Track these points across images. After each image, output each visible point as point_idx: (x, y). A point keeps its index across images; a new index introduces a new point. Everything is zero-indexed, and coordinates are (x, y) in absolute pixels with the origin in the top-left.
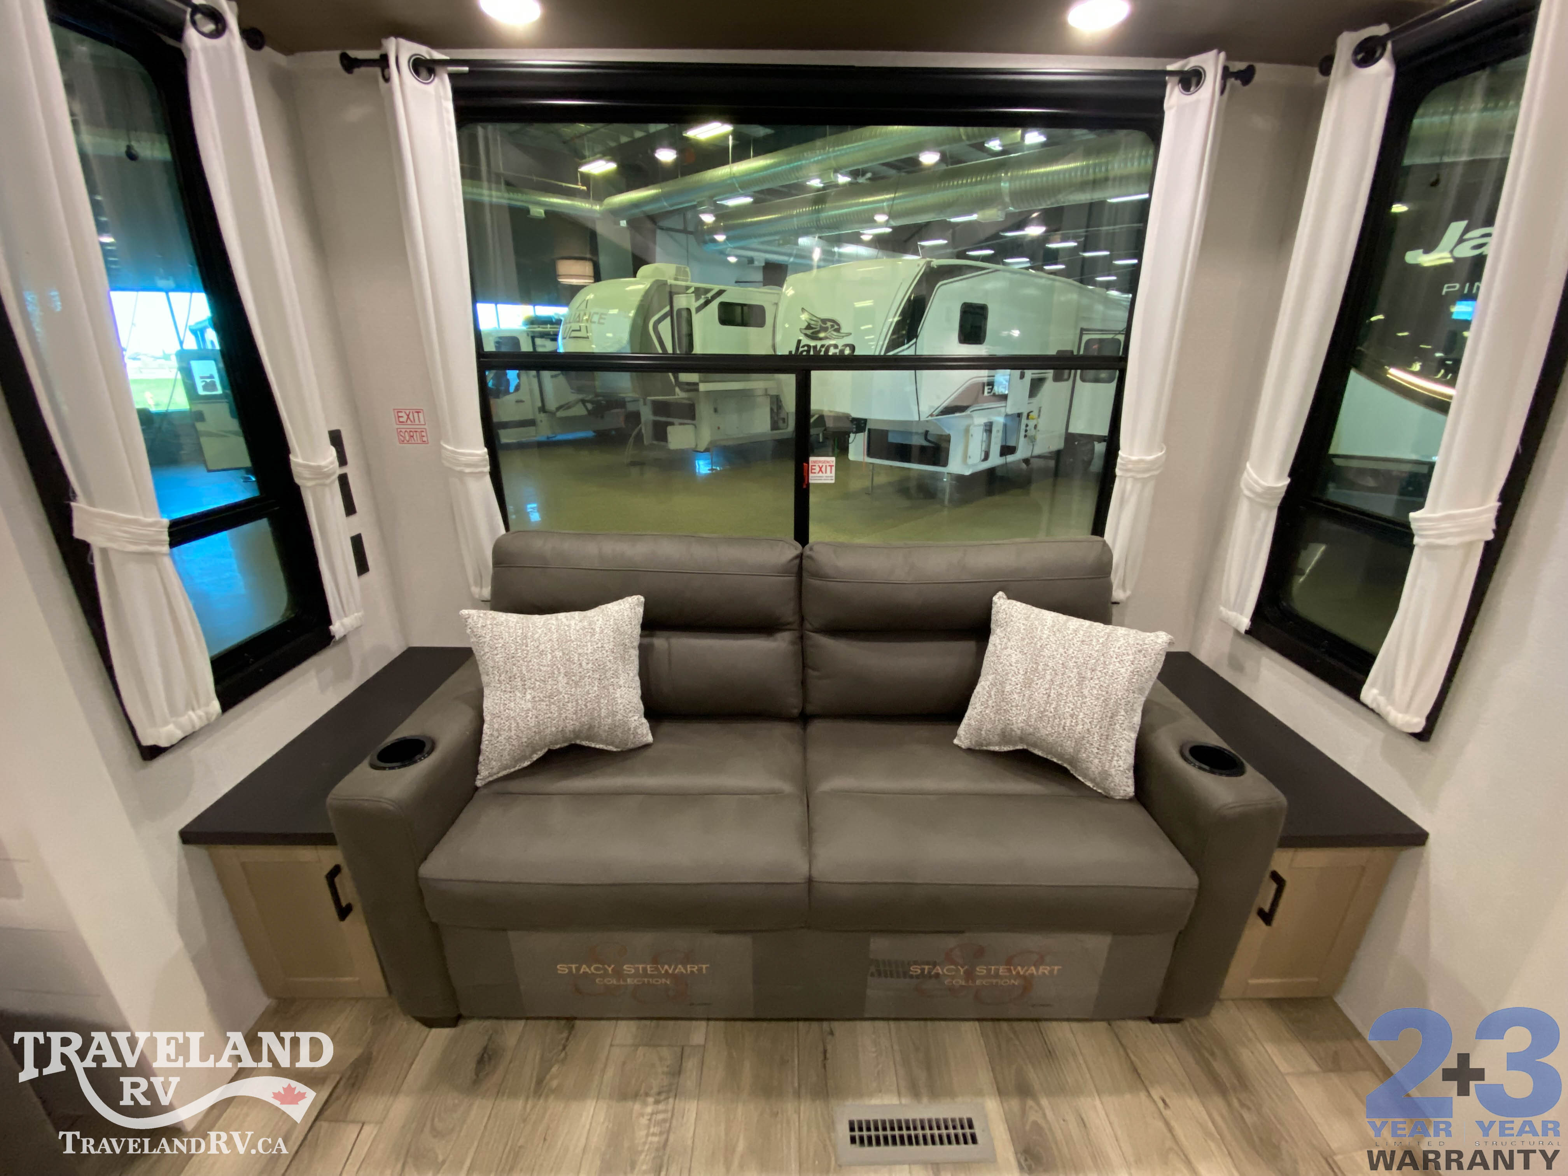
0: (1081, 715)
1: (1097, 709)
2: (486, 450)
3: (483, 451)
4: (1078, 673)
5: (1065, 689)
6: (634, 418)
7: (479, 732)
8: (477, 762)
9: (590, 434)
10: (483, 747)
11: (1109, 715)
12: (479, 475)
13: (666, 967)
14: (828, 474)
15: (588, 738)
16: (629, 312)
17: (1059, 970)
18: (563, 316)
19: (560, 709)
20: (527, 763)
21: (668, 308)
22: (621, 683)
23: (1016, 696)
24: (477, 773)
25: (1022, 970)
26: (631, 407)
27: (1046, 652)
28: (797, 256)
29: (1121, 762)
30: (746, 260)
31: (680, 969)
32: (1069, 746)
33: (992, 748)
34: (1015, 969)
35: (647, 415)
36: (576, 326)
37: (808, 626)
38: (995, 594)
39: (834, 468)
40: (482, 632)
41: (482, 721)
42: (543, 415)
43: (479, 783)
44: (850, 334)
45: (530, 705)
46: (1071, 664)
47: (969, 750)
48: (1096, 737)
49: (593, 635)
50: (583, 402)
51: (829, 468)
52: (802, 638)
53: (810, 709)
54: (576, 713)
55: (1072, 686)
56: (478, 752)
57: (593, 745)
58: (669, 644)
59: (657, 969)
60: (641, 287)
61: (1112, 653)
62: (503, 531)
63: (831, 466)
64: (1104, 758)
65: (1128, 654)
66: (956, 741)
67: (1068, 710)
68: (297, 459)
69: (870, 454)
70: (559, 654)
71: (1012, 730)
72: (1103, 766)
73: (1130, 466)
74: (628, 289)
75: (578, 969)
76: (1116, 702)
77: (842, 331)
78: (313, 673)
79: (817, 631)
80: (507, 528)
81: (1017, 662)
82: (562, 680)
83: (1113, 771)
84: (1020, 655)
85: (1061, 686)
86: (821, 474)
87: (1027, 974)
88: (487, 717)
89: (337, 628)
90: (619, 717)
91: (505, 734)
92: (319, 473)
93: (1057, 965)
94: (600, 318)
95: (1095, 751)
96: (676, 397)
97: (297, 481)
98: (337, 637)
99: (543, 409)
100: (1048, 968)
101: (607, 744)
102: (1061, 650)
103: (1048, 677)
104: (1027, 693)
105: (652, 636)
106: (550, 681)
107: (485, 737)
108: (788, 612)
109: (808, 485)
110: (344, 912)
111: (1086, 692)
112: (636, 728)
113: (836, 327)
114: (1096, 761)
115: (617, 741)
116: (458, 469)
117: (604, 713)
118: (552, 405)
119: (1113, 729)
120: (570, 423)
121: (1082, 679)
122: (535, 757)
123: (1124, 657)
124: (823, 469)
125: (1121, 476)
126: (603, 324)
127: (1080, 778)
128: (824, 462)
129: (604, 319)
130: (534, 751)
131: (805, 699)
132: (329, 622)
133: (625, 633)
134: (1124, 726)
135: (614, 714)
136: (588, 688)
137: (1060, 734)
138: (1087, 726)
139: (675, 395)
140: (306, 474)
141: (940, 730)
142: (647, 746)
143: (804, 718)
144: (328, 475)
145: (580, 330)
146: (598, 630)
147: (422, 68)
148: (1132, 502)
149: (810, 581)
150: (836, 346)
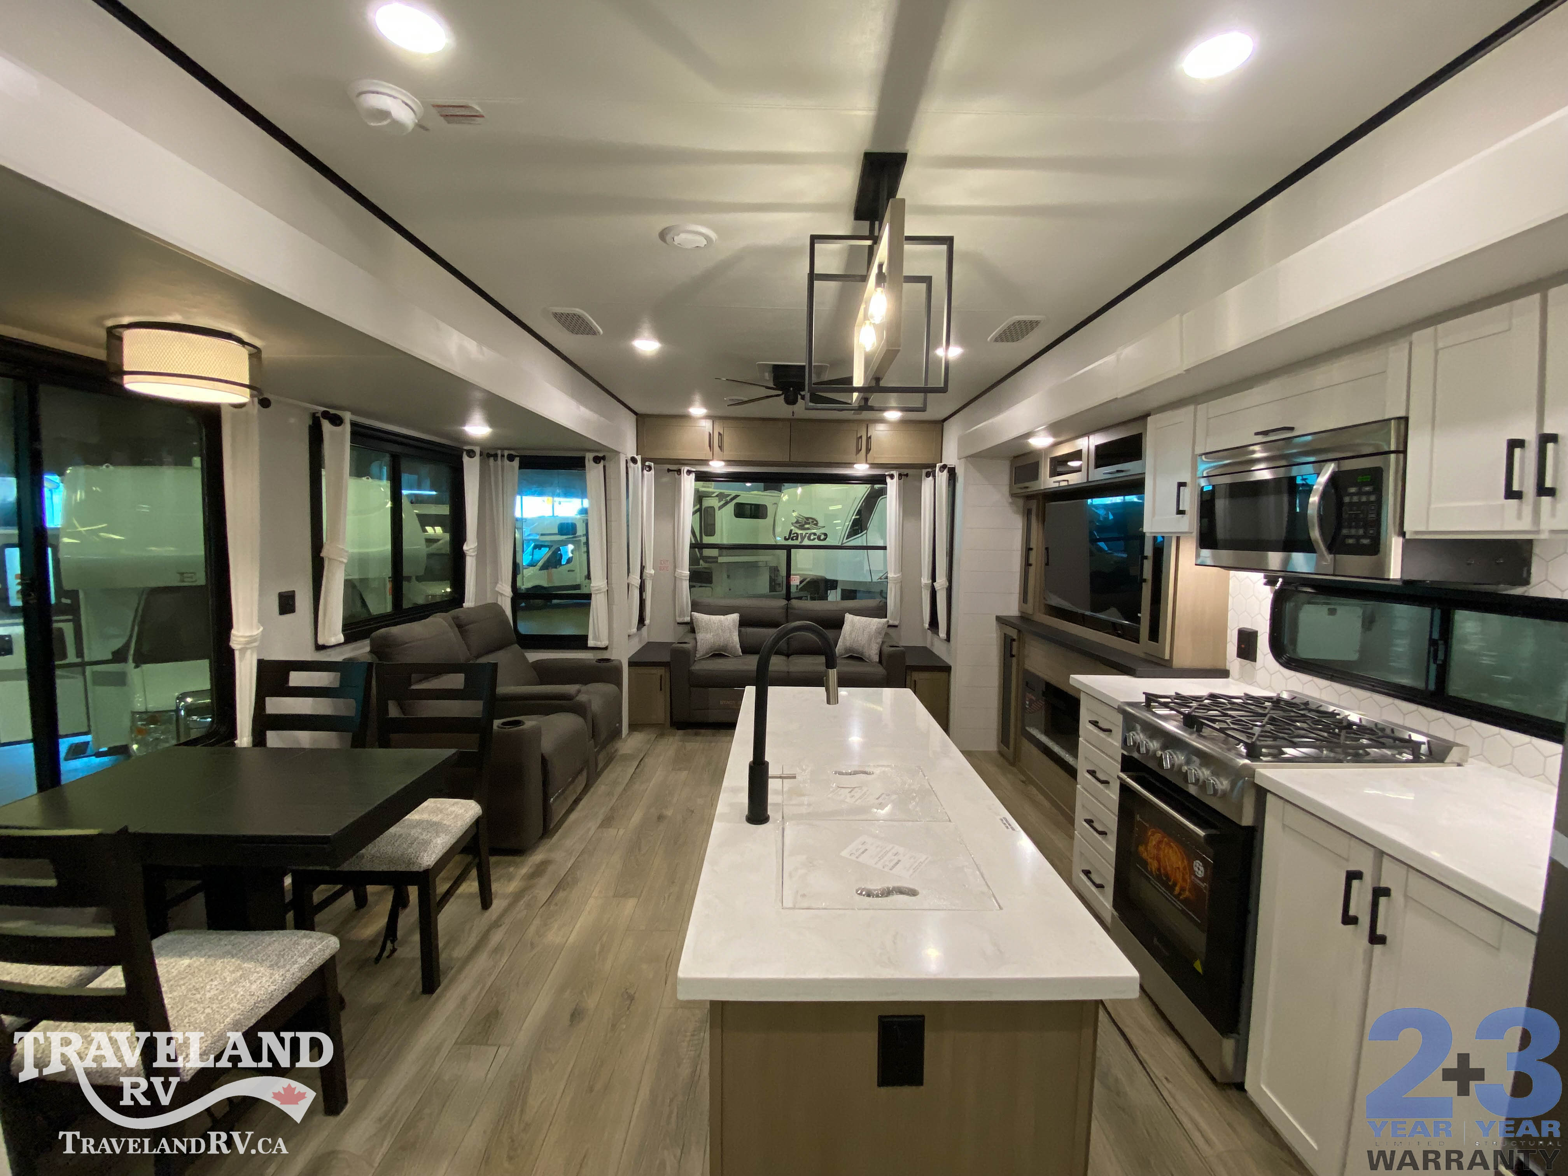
0: (862, 641)
1: (866, 639)
4: (863, 629)
7: (696, 645)
8: (697, 651)
10: (698, 649)
11: (869, 640)
12: (685, 580)
15: (723, 651)
20: (709, 655)
22: (733, 636)
23: (847, 638)
24: (697, 654)
27: (855, 626)
29: (874, 652)
32: (859, 649)
33: (844, 656)
38: (845, 614)
40: (699, 618)
43: (698, 656)
44: (823, 527)
45: (708, 639)
46: (861, 627)
48: (866, 646)
49: (723, 621)
53: (790, 652)
54: (720, 641)
55: (861, 633)
57: (727, 653)
58: (746, 630)
61: (871, 624)
64: (869, 651)
65: (876, 624)
67: (858, 640)
68: (647, 571)
70: (716, 624)
71: (846, 648)
72: (869, 654)
76: (871, 637)
77: (819, 525)
81: (848, 629)
82: (717, 631)
83: (871, 655)
84: (849, 627)
85: (859, 633)
88: (698, 642)
90: (733, 645)
91: (703, 645)
95: (866, 650)
101: (730, 653)
102: (859, 625)
103: (856, 632)
104: (850, 636)
105: (743, 626)
106: (715, 631)
107: (698, 646)
108: (783, 621)
110: (661, 690)
111: (863, 635)
112: (737, 649)
113: (815, 522)
114: (867, 652)
115: (733, 652)
117: (728, 643)
119: (871, 643)
121: (864, 631)
127: (866, 660)
130: (711, 652)
131: (788, 649)
132: (645, 620)
133: (733, 622)
134: (874, 642)
135: (731, 644)
136: (723, 636)
137: (856, 646)
138: (864, 644)
140: (648, 575)
142: (740, 654)
143: (788, 655)
146: (725, 620)
147: (689, 472)
148: (893, 589)
149: (790, 611)
150: (815, 534)
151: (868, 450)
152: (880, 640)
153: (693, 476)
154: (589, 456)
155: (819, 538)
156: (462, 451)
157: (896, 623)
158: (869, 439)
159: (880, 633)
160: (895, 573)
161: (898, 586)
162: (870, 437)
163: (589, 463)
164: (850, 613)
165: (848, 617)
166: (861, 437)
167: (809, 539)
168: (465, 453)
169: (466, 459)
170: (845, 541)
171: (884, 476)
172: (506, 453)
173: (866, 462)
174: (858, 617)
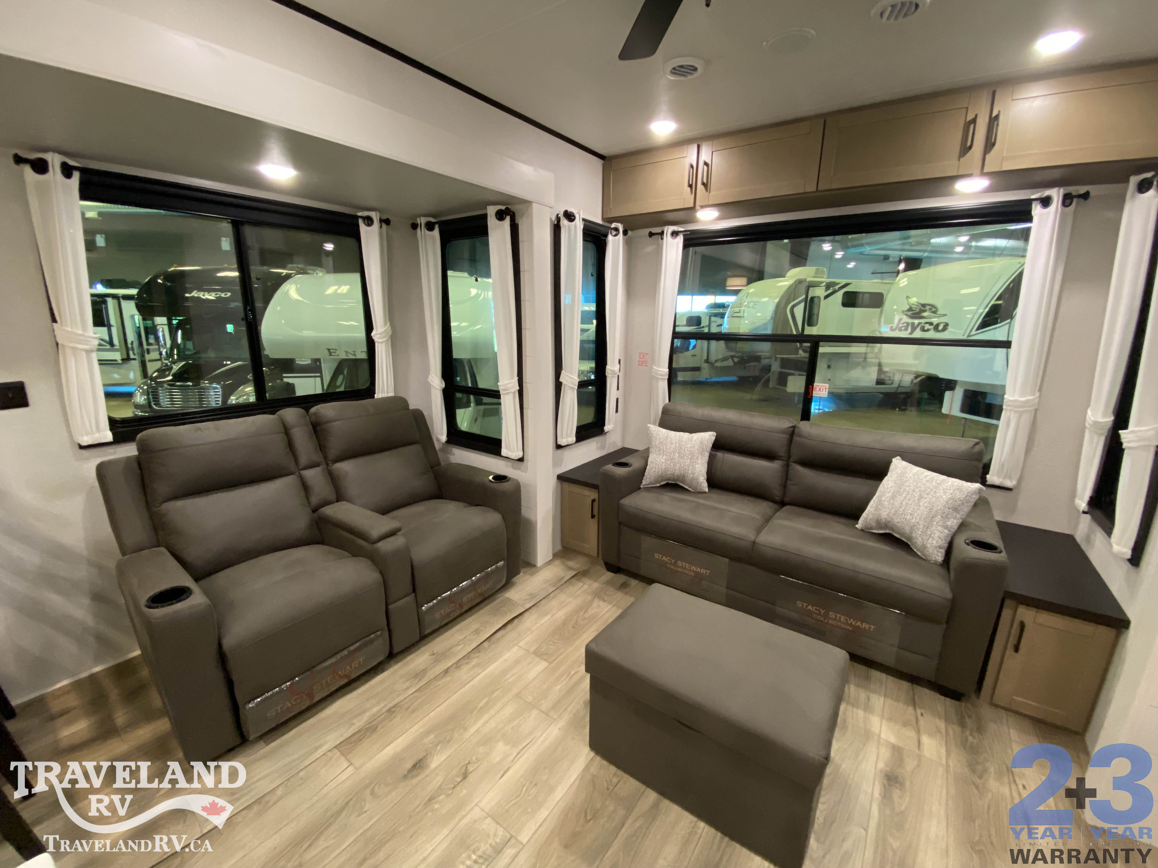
0: (916, 515)
1: (925, 513)
2: (668, 370)
3: (667, 370)
4: (920, 495)
5: (911, 501)
6: (767, 369)
7: (645, 469)
8: (642, 479)
9: (734, 378)
10: (646, 474)
11: (931, 516)
12: (663, 379)
13: (693, 567)
14: (824, 392)
15: (682, 482)
16: (776, 299)
17: (874, 629)
18: (731, 303)
19: (674, 465)
20: (658, 485)
21: (804, 297)
22: (699, 462)
23: (886, 503)
24: (642, 483)
25: (854, 621)
26: (765, 362)
27: (907, 484)
28: (932, 252)
29: (934, 542)
30: (882, 257)
31: (699, 570)
32: (907, 529)
33: (874, 531)
34: (850, 620)
35: (776, 367)
36: (737, 310)
37: (791, 460)
38: (895, 457)
39: (827, 390)
40: (653, 432)
41: (647, 465)
42: (706, 364)
43: (641, 487)
44: (945, 315)
45: (664, 461)
46: (917, 490)
47: (862, 530)
48: (921, 526)
49: (691, 441)
50: (732, 357)
51: (824, 390)
52: (788, 465)
53: (786, 499)
54: (679, 468)
55: (915, 501)
56: (644, 475)
57: (684, 486)
58: (723, 456)
59: (690, 567)
60: (787, 283)
61: (941, 488)
62: (667, 401)
63: (826, 388)
64: (924, 538)
65: (950, 490)
66: (857, 526)
67: (910, 511)
68: (608, 367)
69: (963, 410)
70: (678, 445)
71: (881, 519)
72: (923, 542)
73: (1010, 403)
74: (778, 285)
75: (662, 557)
76: (936, 511)
77: (938, 313)
78: (595, 443)
79: (795, 462)
80: (670, 400)
81: (891, 487)
82: (677, 455)
83: (929, 546)
84: (893, 484)
85: (909, 500)
86: (819, 392)
87: (856, 625)
88: (649, 463)
89: (606, 428)
90: (695, 475)
91: (654, 470)
92: (613, 372)
93: (874, 625)
94: (754, 304)
95: (920, 533)
96: (799, 356)
97: (607, 374)
98: (606, 431)
99: (707, 361)
100: (868, 626)
101: (689, 487)
102: (914, 484)
103: (904, 495)
104: (892, 502)
105: (717, 451)
106: (673, 454)
107: (647, 470)
108: (782, 451)
109: (812, 396)
110: (593, 516)
111: (921, 504)
112: (701, 482)
113: (934, 310)
114: (920, 539)
115: (693, 486)
116: (657, 376)
117: (690, 472)
118: (713, 359)
119: (932, 524)
120: (725, 370)
121: (921, 497)
122: (662, 483)
123: (948, 491)
124: (821, 390)
125: (1005, 409)
126: (755, 308)
127: (915, 550)
128: (822, 386)
129: (757, 305)
130: (662, 481)
131: (784, 495)
132: (604, 425)
133: (704, 444)
134: (939, 524)
135: (694, 474)
136: (686, 460)
137: (903, 522)
138: (918, 520)
139: (798, 355)
140: (610, 372)
141: (851, 522)
142: (705, 493)
143: (782, 504)
144: (616, 374)
145: (739, 312)
146: (694, 440)
147: (675, 234)
148: (1012, 425)
149: (796, 438)
150: (931, 324)
151: (989, 144)
152: (953, 523)
153: (680, 239)
154: (491, 211)
155: (936, 328)
156: (357, 217)
157: (1008, 484)
158: (993, 121)
159: (956, 509)
160: (1023, 394)
161: (1026, 419)
162: (997, 117)
163: (492, 222)
164: (904, 459)
165: (898, 464)
166: (974, 121)
167: (923, 330)
168: (360, 221)
169: (363, 228)
170: (973, 332)
171: (1028, 203)
172: (423, 220)
173: (983, 174)
174: (916, 469)
